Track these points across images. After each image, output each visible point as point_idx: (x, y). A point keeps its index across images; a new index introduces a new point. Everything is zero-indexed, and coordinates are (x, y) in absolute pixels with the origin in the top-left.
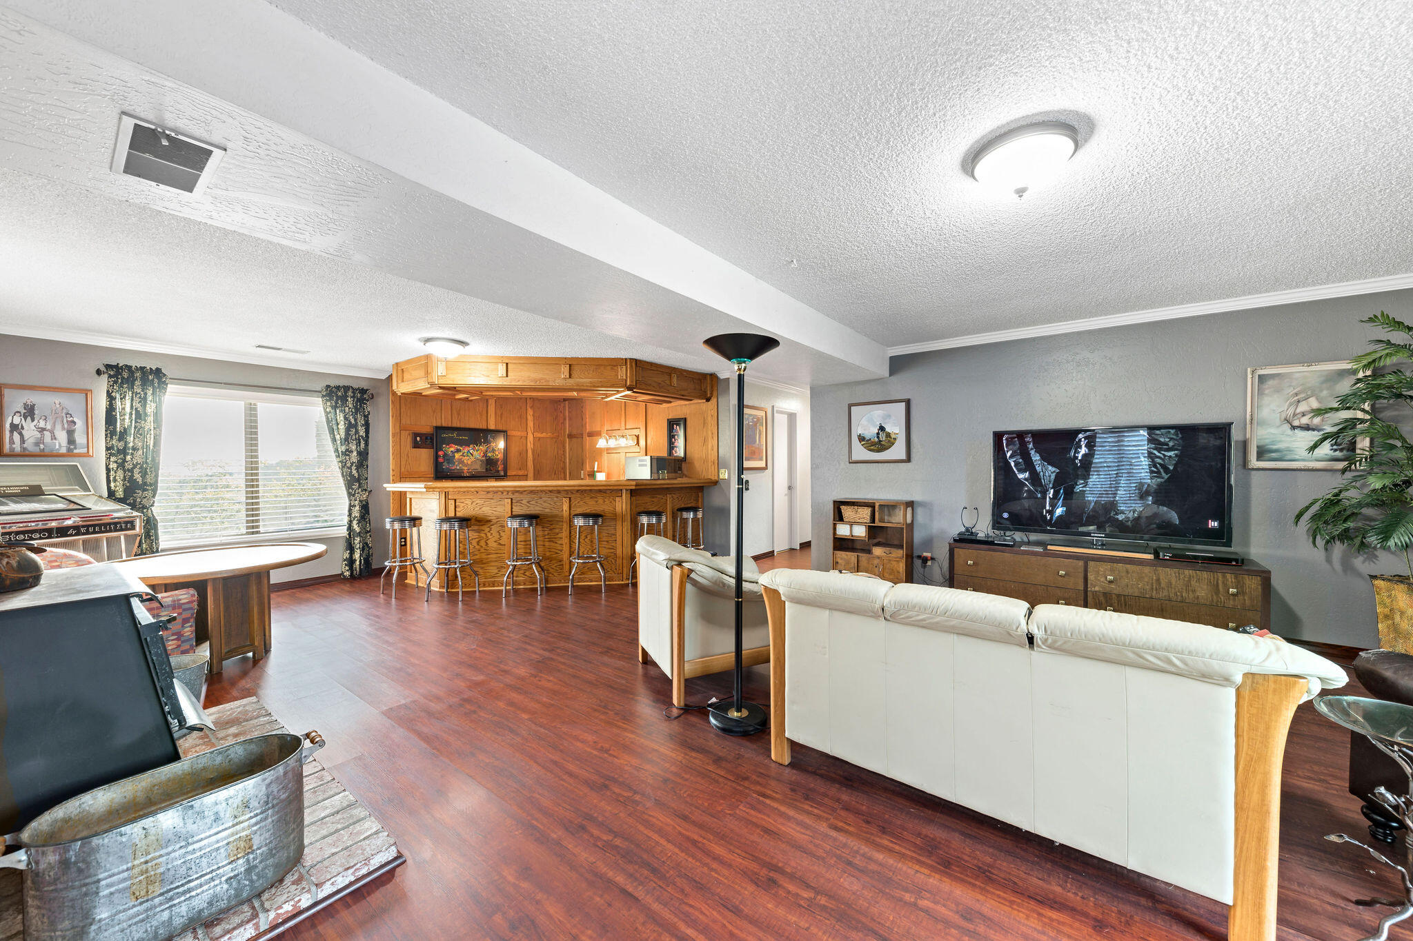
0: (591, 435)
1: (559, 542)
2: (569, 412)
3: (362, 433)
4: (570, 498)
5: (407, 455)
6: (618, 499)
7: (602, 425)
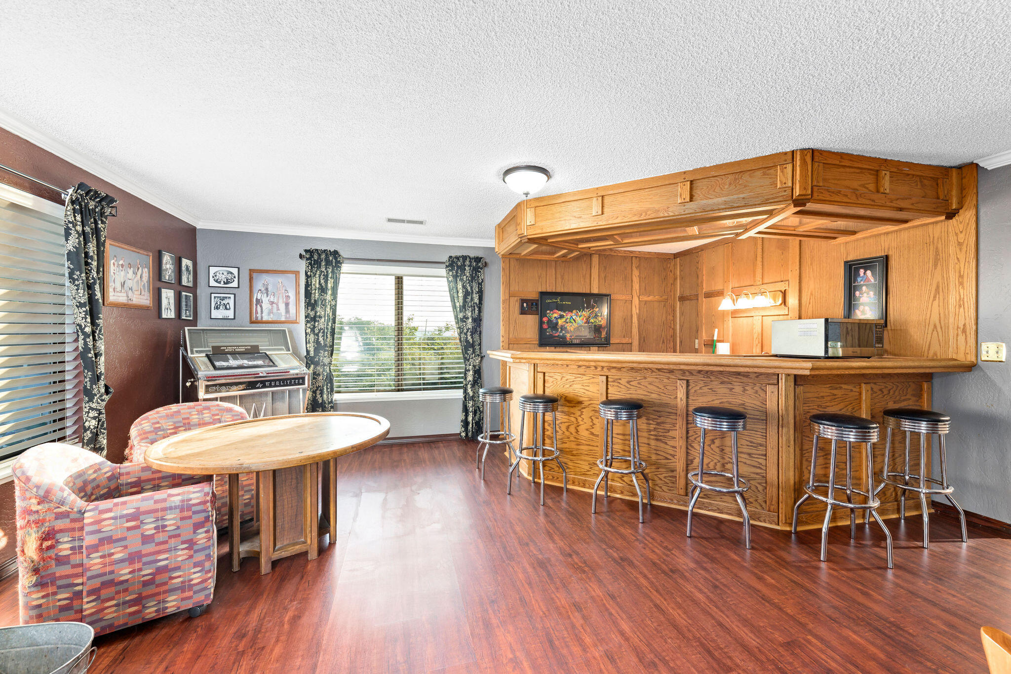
0: (709, 295)
1: (671, 443)
2: (681, 271)
3: (476, 300)
4: (688, 381)
5: (515, 321)
6: (769, 389)
7: (726, 281)
